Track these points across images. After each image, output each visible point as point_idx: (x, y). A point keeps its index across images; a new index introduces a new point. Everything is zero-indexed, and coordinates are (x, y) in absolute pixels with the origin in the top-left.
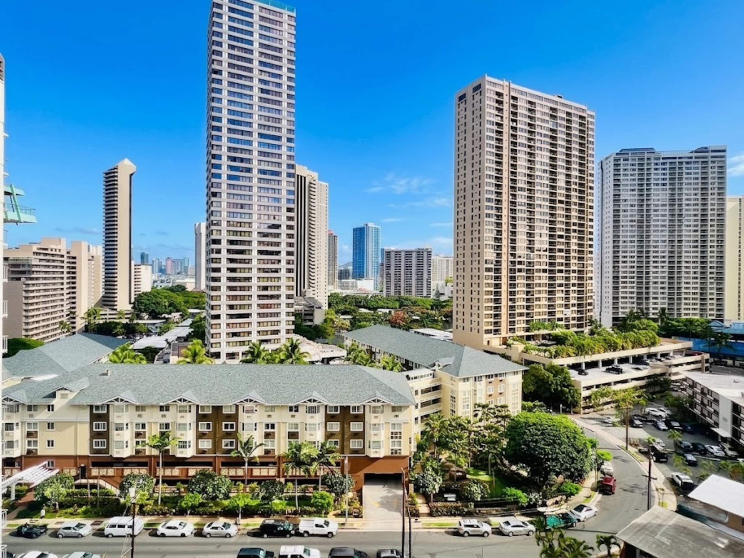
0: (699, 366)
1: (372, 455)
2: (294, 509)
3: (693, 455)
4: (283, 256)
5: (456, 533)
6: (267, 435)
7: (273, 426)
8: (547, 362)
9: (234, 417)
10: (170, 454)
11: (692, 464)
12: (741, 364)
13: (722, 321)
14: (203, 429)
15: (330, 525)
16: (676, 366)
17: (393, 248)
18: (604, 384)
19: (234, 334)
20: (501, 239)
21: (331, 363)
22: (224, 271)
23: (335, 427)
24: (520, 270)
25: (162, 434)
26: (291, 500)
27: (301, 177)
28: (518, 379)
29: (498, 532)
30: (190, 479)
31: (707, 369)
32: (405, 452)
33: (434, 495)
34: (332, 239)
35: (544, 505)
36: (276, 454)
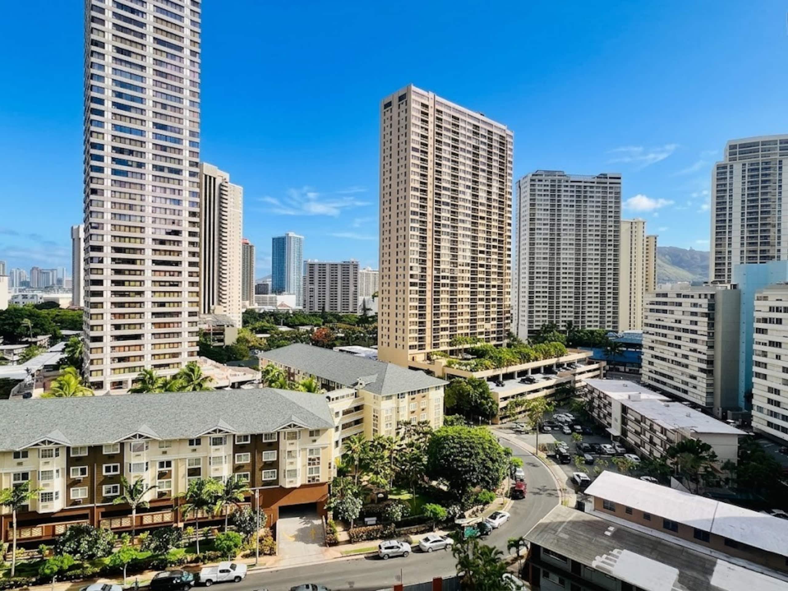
0: (597, 373)
1: (288, 486)
2: (194, 556)
3: (590, 454)
4: (185, 268)
5: (377, 557)
6: (161, 475)
7: (169, 464)
8: (468, 375)
9: (119, 458)
10: (30, 510)
11: (590, 463)
12: (630, 370)
13: (617, 332)
14: (76, 475)
15: (237, 569)
16: (581, 373)
17: (316, 261)
18: (517, 395)
19: (121, 360)
20: (425, 253)
21: (242, 387)
22: (107, 283)
23: (245, 459)
24: (444, 285)
25: (17, 486)
26: (191, 548)
27: (210, 177)
28: (441, 393)
29: (418, 550)
30: (57, 538)
31: (605, 376)
32: (323, 479)
33: (354, 520)
34: (248, 250)
35: (462, 517)
36: (173, 495)
